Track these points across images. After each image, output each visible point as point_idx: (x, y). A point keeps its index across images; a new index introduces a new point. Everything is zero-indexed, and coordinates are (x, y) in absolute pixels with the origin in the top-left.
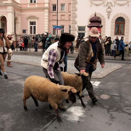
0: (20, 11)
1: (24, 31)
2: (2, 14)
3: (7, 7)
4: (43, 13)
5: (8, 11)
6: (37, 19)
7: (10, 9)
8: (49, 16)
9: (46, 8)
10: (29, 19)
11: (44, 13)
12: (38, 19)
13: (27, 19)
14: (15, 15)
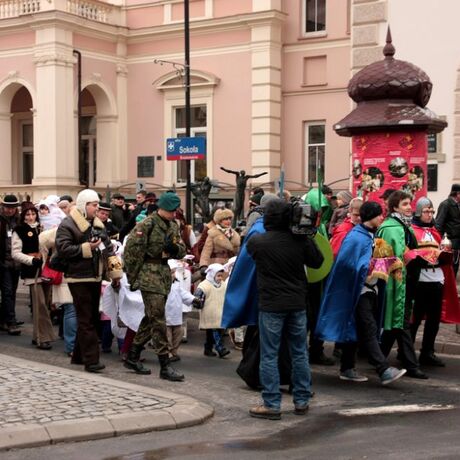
0: (121, 49)
1: (145, 166)
2: (12, 73)
3: (34, 32)
4: (244, 49)
5: (38, 53)
6: (211, 91)
7: (48, 42)
8: (282, 68)
9: (259, 20)
10: (167, 94)
11: (250, 52)
12: (215, 86)
13: (161, 90)
14: (80, 76)
